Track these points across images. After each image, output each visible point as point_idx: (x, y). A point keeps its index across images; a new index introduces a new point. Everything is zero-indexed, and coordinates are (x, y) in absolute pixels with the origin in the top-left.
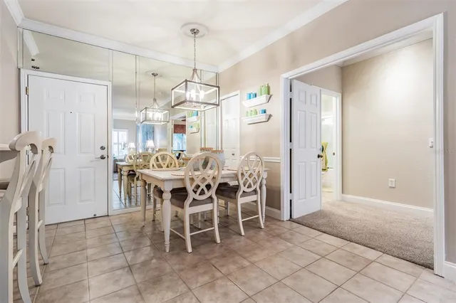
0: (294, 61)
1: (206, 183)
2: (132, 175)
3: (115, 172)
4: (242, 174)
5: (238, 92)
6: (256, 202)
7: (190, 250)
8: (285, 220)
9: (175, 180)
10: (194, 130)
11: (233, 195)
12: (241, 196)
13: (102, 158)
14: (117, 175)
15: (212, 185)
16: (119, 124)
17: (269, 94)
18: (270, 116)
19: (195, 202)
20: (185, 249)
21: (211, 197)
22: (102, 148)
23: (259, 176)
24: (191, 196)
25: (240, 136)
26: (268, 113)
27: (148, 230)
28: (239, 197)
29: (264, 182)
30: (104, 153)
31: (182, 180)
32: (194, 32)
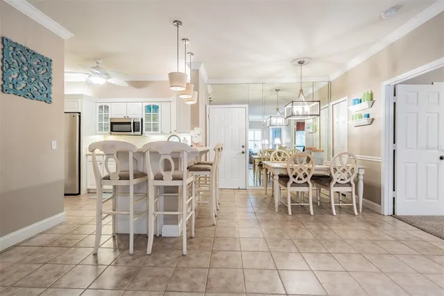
0: (394, 69)
1: (303, 172)
2: (261, 165)
3: (251, 163)
4: (335, 169)
5: (346, 98)
6: (351, 192)
7: (290, 213)
8: (386, 214)
9: (280, 168)
10: (311, 130)
11: (327, 184)
12: (334, 186)
13: (243, 153)
14: (252, 165)
15: (307, 174)
16: (253, 125)
17: (372, 100)
18: (373, 119)
19: (294, 184)
20: (287, 213)
21: (307, 183)
22: (243, 147)
23: (353, 172)
24: (292, 179)
25: (349, 137)
26: (371, 117)
27: (268, 200)
28: (332, 186)
29: (361, 177)
30: (244, 149)
31: (286, 169)
32: (301, 63)
